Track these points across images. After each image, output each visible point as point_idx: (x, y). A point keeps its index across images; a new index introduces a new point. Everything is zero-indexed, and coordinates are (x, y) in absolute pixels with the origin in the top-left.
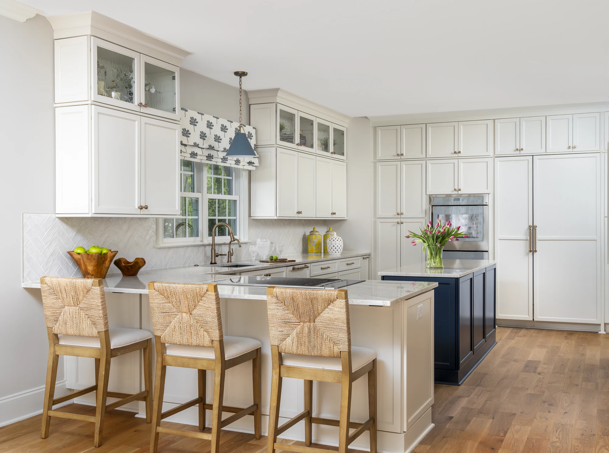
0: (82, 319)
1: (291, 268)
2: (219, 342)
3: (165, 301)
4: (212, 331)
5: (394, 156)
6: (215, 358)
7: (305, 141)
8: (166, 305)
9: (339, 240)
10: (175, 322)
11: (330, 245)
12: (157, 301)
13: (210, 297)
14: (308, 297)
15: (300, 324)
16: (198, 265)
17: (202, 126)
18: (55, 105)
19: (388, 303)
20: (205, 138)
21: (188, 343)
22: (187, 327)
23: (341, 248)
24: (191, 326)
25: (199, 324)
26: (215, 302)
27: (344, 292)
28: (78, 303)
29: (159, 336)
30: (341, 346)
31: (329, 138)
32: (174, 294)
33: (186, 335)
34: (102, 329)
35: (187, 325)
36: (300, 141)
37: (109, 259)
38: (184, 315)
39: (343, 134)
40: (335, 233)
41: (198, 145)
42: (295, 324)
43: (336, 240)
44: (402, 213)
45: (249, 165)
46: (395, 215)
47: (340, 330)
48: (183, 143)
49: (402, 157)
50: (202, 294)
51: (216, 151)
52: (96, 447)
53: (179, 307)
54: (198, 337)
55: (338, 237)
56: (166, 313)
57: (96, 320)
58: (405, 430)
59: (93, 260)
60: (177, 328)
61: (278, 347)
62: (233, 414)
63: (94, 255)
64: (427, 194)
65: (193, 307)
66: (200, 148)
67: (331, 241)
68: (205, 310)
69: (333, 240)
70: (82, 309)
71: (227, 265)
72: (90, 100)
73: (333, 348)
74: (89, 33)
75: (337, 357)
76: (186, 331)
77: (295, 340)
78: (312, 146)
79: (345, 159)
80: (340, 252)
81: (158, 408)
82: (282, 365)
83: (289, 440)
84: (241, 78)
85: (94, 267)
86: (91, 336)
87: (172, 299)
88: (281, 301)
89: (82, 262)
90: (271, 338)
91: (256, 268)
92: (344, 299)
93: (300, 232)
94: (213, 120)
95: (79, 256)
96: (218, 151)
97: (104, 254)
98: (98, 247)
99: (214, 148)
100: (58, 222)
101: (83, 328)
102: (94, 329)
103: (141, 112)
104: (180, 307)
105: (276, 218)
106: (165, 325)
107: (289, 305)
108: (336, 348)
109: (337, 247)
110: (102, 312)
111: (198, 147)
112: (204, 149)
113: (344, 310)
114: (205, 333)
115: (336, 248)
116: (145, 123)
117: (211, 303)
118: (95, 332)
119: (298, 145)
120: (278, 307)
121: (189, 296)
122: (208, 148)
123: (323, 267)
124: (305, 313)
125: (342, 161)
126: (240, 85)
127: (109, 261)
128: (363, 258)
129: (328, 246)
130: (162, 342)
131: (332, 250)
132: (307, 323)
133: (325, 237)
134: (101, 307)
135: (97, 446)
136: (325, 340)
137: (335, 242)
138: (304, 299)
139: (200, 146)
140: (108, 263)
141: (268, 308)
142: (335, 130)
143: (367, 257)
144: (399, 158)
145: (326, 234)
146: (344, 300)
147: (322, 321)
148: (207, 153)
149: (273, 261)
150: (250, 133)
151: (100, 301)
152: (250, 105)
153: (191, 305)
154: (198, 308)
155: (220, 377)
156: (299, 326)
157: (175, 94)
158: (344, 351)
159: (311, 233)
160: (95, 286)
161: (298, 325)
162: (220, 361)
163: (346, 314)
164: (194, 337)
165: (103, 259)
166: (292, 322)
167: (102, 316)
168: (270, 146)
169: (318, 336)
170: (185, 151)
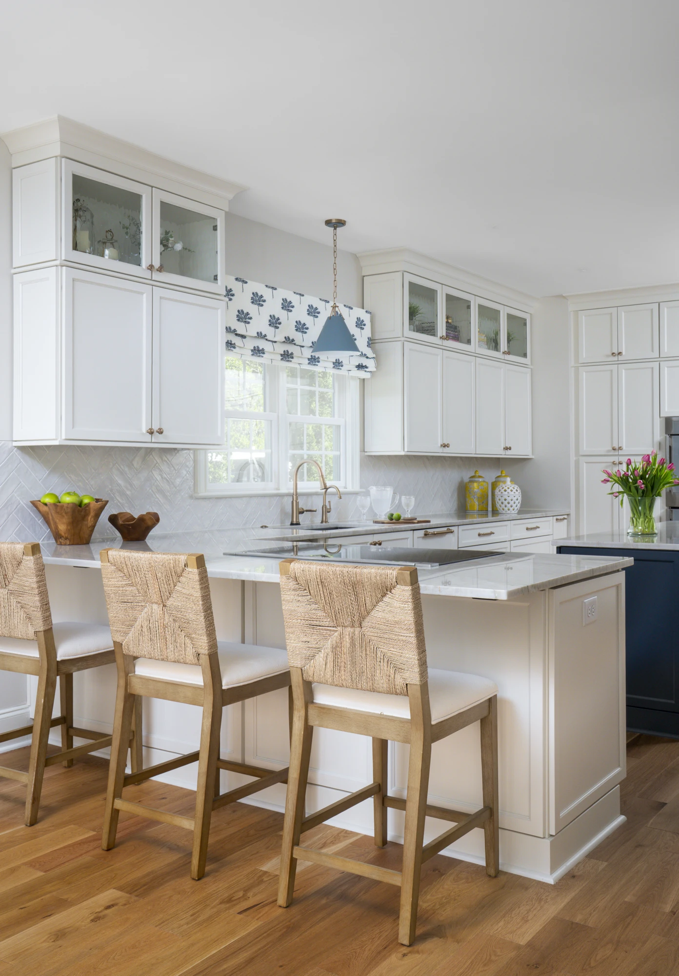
0: (12, 610)
1: (422, 533)
2: (207, 657)
3: (126, 583)
4: (197, 636)
5: (608, 356)
6: (203, 684)
7: (455, 332)
8: (127, 589)
9: (514, 490)
10: (142, 617)
11: (500, 498)
12: (113, 582)
13: (191, 576)
14: (347, 581)
15: (336, 629)
16: (266, 527)
17: (273, 306)
18: (13, 271)
19: (502, 595)
20: (277, 325)
21: (162, 657)
22: (160, 629)
23: (517, 502)
24: (165, 627)
25: (177, 624)
26: (198, 587)
27: (409, 572)
28: (7, 582)
29: (119, 642)
30: (407, 675)
31: (500, 330)
32: (138, 571)
33: (158, 642)
34: (40, 627)
35: (159, 624)
36: (446, 332)
37: (92, 514)
38: (155, 606)
39: (525, 324)
40: (509, 479)
41: (265, 336)
42: (328, 630)
43: (509, 491)
44: (620, 447)
45: (358, 369)
46: (609, 451)
47: (405, 643)
48: (238, 332)
49: (620, 358)
50: (179, 570)
51: (299, 347)
52: (26, 825)
53: (146, 592)
54: (177, 647)
55: (513, 486)
56: (128, 604)
57: (32, 612)
58: (553, 832)
59: (64, 514)
60: (145, 629)
61: (302, 669)
62: (255, 779)
63: (65, 506)
64: (661, 416)
65: (168, 594)
66: (270, 341)
67: (500, 492)
68: (184, 599)
69: (504, 489)
70: (12, 593)
71: (319, 528)
72: (59, 259)
73: (394, 677)
74: (58, 152)
75: (401, 694)
76: (158, 635)
77: (330, 659)
78: (469, 342)
79: (529, 363)
80: (516, 508)
81: (117, 767)
82: (312, 702)
83: (352, 832)
84: (336, 229)
85: (68, 526)
86: (25, 637)
87: (135, 579)
88: (302, 585)
89: (51, 518)
90: (290, 654)
91: (354, 532)
92: (409, 584)
93: (455, 476)
94: (294, 299)
95: (45, 509)
96: (303, 347)
97: (85, 504)
98: (75, 494)
99: (294, 342)
100: (18, 454)
101: (14, 624)
102: (30, 627)
103: (153, 279)
104: (148, 594)
105: (403, 453)
106: (128, 623)
107: (316, 594)
108: (398, 676)
109: (510, 501)
110: (38, 598)
111: (266, 340)
112: (277, 343)
113: (410, 606)
114: (188, 641)
115: (509, 503)
116: (161, 298)
117: (193, 588)
118: (31, 631)
119: (443, 339)
120: (300, 598)
121: (160, 573)
122: (284, 342)
123: (482, 532)
124: (345, 610)
125: (524, 366)
126: (335, 240)
127: (92, 517)
128: (557, 520)
129: (497, 499)
130: (124, 653)
131: (503, 506)
132: (349, 629)
133: (494, 485)
134: (37, 590)
135: (29, 825)
136: (380, 662)
137: (508, 493)
138: (340, 583)
139: (268, 337)
140: (92, 519)
141: (282, 598)
142: (510, 317)
143: (564, 519)
144: (616, 358)
145: (495, 481)
146: (409, 588)
147: (373, 625)
148: (281, 349)
149: (394, 521)
150: (361, 320)
151: (35, 579)
152: (364, 276)
153: (164, 590)
154: (174, 595)
155: (210, 720)
156: (336, 634)
157: (217, 252)
158: (413, 684)
159: (472, 479)
160: (28, 555)
161: (334, 631)
162: (212, 690)
163: (415, 613)
164: (171, 647)
165: (83, 513)
166: (323, 626)
167: (39, 605)
168: (394, 340)
169: (368, 652)
170: (242, 346)
